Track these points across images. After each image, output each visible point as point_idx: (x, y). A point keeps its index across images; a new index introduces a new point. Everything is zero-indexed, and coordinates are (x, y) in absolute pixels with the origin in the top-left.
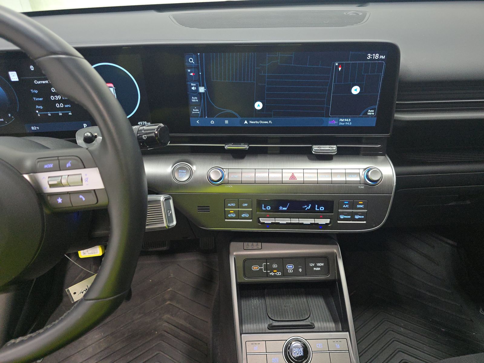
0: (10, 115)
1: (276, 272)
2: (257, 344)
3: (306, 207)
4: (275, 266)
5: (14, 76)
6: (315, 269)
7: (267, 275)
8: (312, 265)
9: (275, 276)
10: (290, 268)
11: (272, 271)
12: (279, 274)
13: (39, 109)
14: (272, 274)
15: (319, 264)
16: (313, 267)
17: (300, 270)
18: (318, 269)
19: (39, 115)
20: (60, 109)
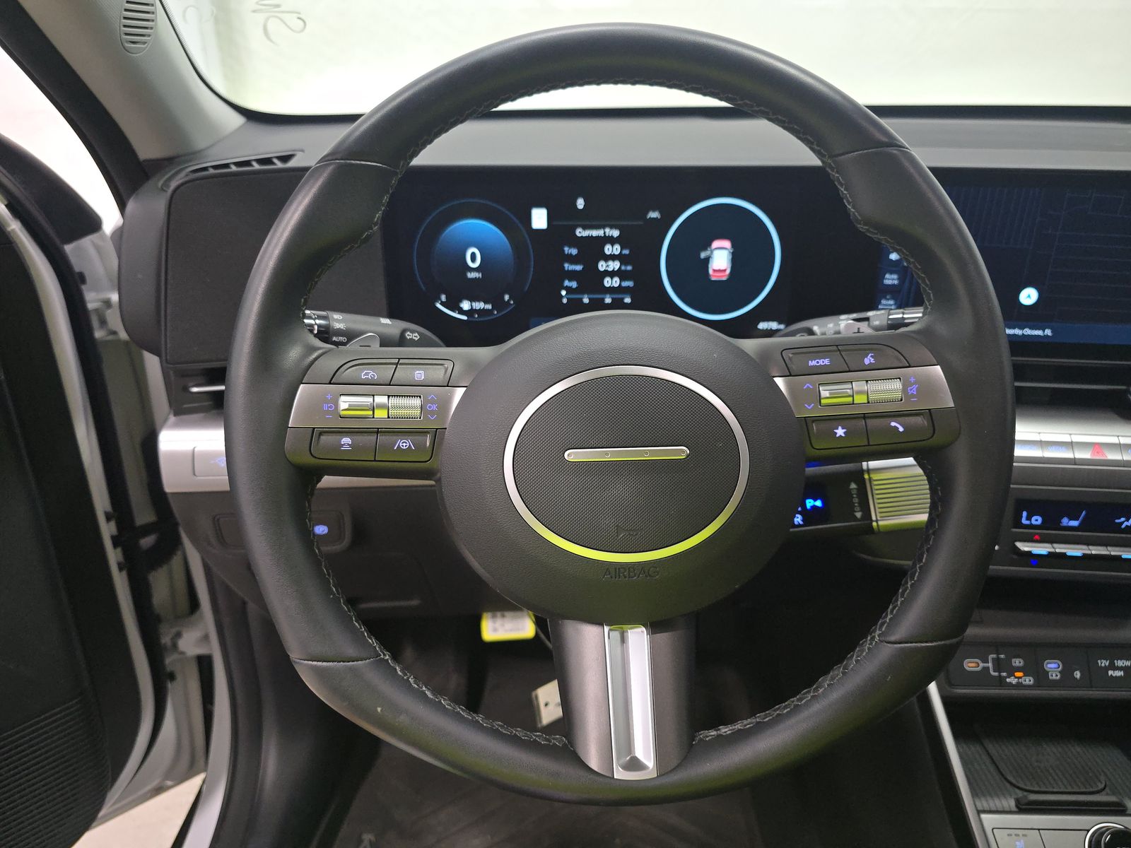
0: (507, 297)
1: (1021, 678)
2: (1021, 835)
3: (1123, 522)
4: (1017, 662)
5: (539, 219)
6: (1110, 673)
7: (1001, 682)
8: (1104, 663)
9: (1019, 685)
10: (1053, 668)
11: (1011, 674)
12: (1029, 681)
13: (569, 290)
14: (1012, 680)
15: (1120, 663)
16: (1107, 669)
17: (1078, 675)
18: (1119, 673)
19: (565, 301)
20: (611, 290)
